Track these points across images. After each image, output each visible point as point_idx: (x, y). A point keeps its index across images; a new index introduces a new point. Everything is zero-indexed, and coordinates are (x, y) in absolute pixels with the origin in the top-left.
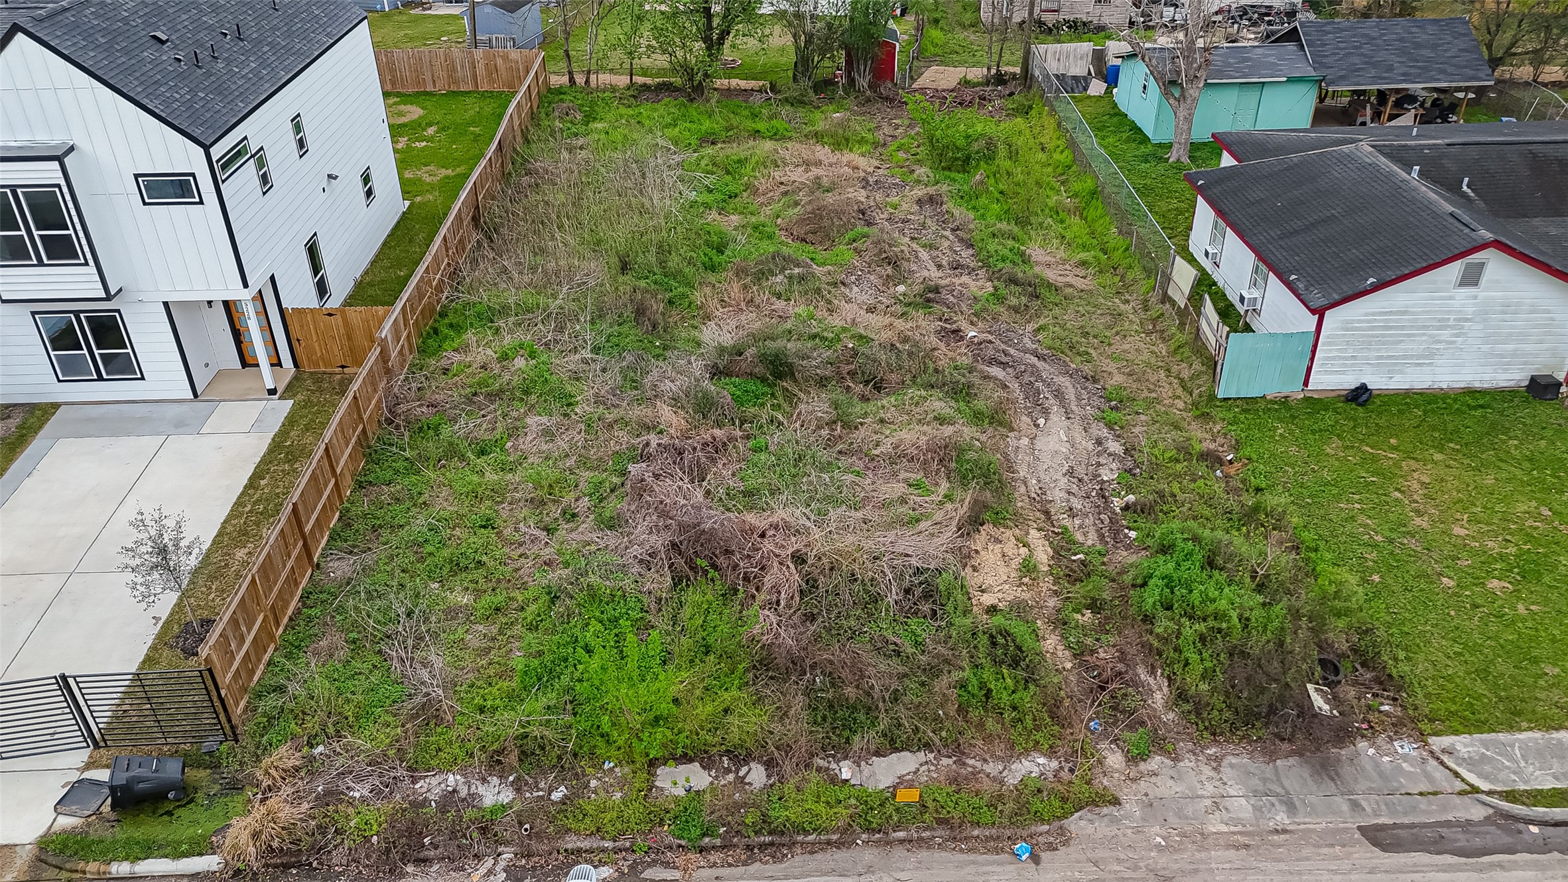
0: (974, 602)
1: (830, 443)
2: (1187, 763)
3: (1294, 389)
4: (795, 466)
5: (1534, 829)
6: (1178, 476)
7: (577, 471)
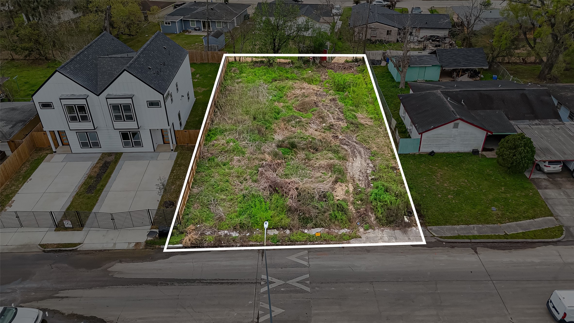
0: (335, 199)
1: (305, 164)
2: (377, 231)
3: (416, 152)
4: (296, 169)
5: (444, 243)
6: (385, 172)
7: (246, 170)
